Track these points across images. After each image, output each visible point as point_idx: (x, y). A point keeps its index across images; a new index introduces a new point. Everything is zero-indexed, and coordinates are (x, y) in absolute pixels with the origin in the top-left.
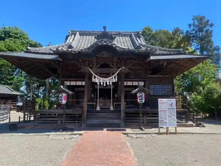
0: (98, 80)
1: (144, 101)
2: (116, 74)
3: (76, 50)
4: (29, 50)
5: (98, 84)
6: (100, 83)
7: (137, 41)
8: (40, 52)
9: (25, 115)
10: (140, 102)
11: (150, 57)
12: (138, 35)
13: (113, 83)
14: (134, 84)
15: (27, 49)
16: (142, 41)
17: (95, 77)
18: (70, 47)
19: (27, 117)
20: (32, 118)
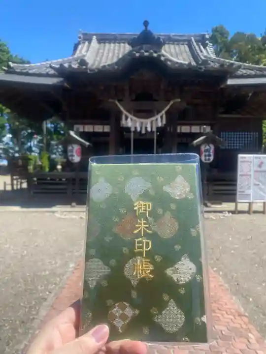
0: (131, 122)
1: (212, 158)
2: (163, 112)
3: (94, 67)
4: (12, 68)
5: (133, 129)
6: (136, 128)
7: (201, 52)
8: (30, 72)
9: (12, 180)
10: (206, 160)
11: (227, 80)
12: (202, 41)
13: (158, 128)
14: (193, 131)
15: (9, 66)
16: (210, 53)
17: (127, 118)
18: (83, 62)
19: (17, 182)
20: (25, 185)
